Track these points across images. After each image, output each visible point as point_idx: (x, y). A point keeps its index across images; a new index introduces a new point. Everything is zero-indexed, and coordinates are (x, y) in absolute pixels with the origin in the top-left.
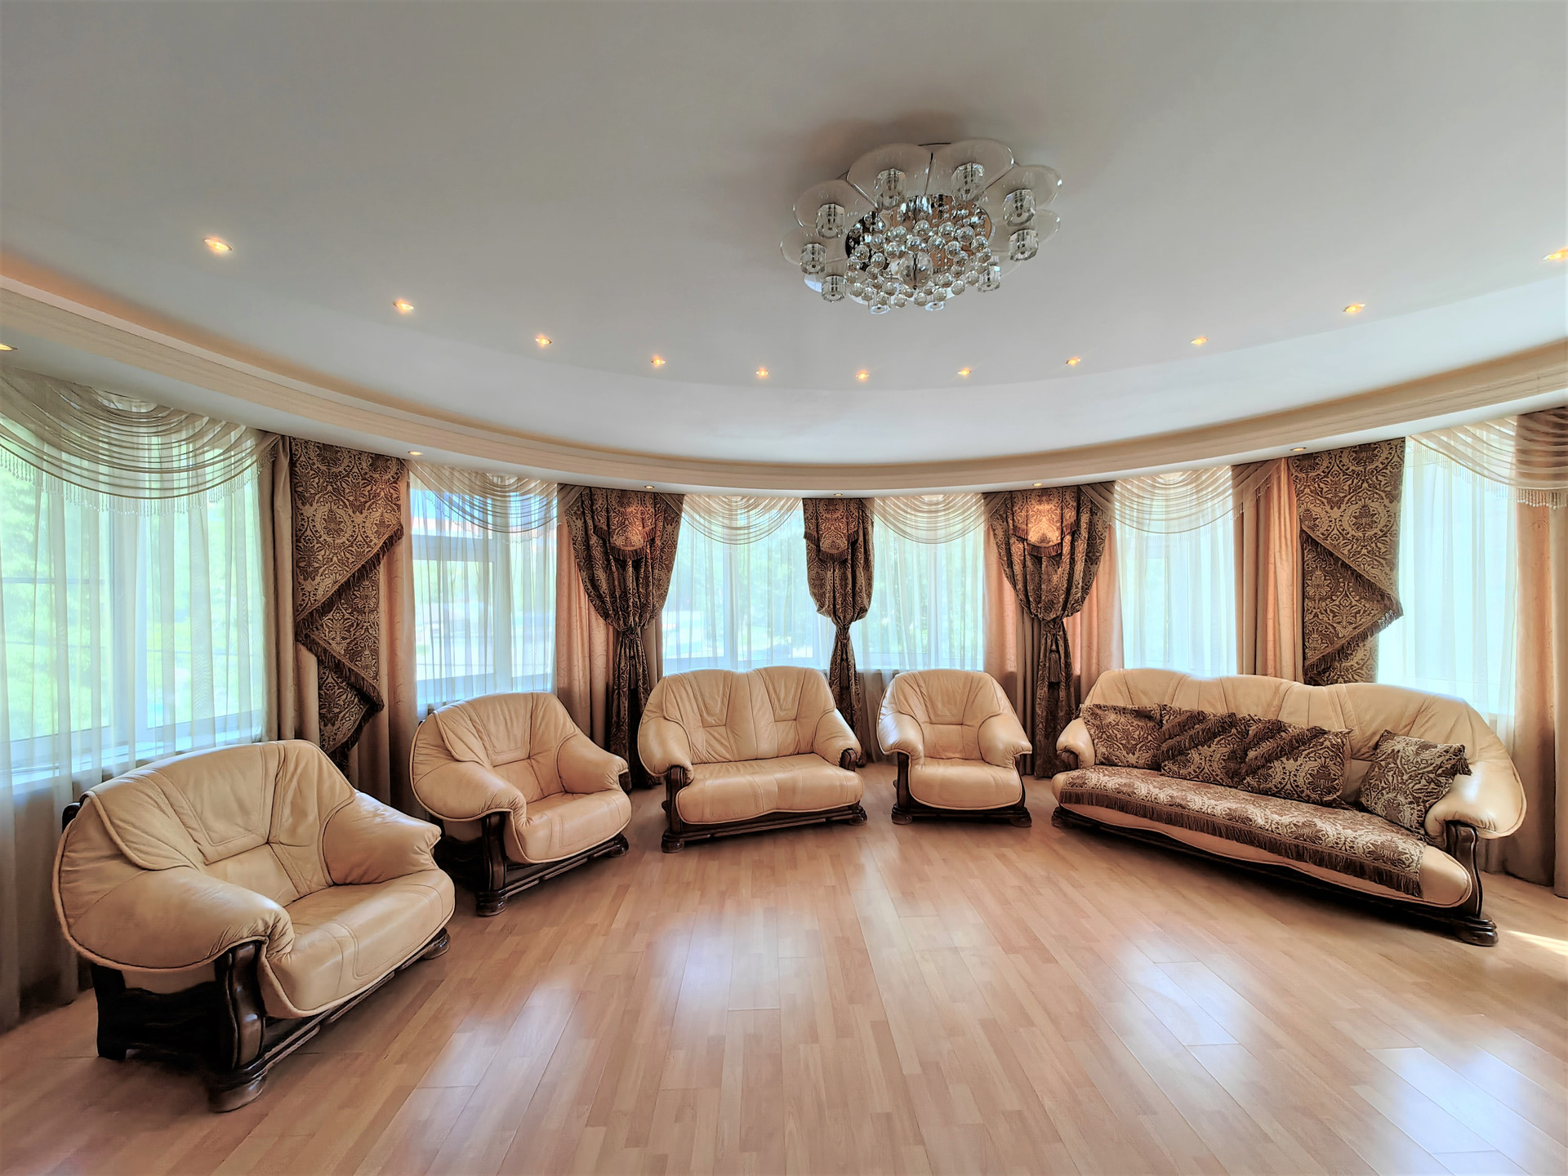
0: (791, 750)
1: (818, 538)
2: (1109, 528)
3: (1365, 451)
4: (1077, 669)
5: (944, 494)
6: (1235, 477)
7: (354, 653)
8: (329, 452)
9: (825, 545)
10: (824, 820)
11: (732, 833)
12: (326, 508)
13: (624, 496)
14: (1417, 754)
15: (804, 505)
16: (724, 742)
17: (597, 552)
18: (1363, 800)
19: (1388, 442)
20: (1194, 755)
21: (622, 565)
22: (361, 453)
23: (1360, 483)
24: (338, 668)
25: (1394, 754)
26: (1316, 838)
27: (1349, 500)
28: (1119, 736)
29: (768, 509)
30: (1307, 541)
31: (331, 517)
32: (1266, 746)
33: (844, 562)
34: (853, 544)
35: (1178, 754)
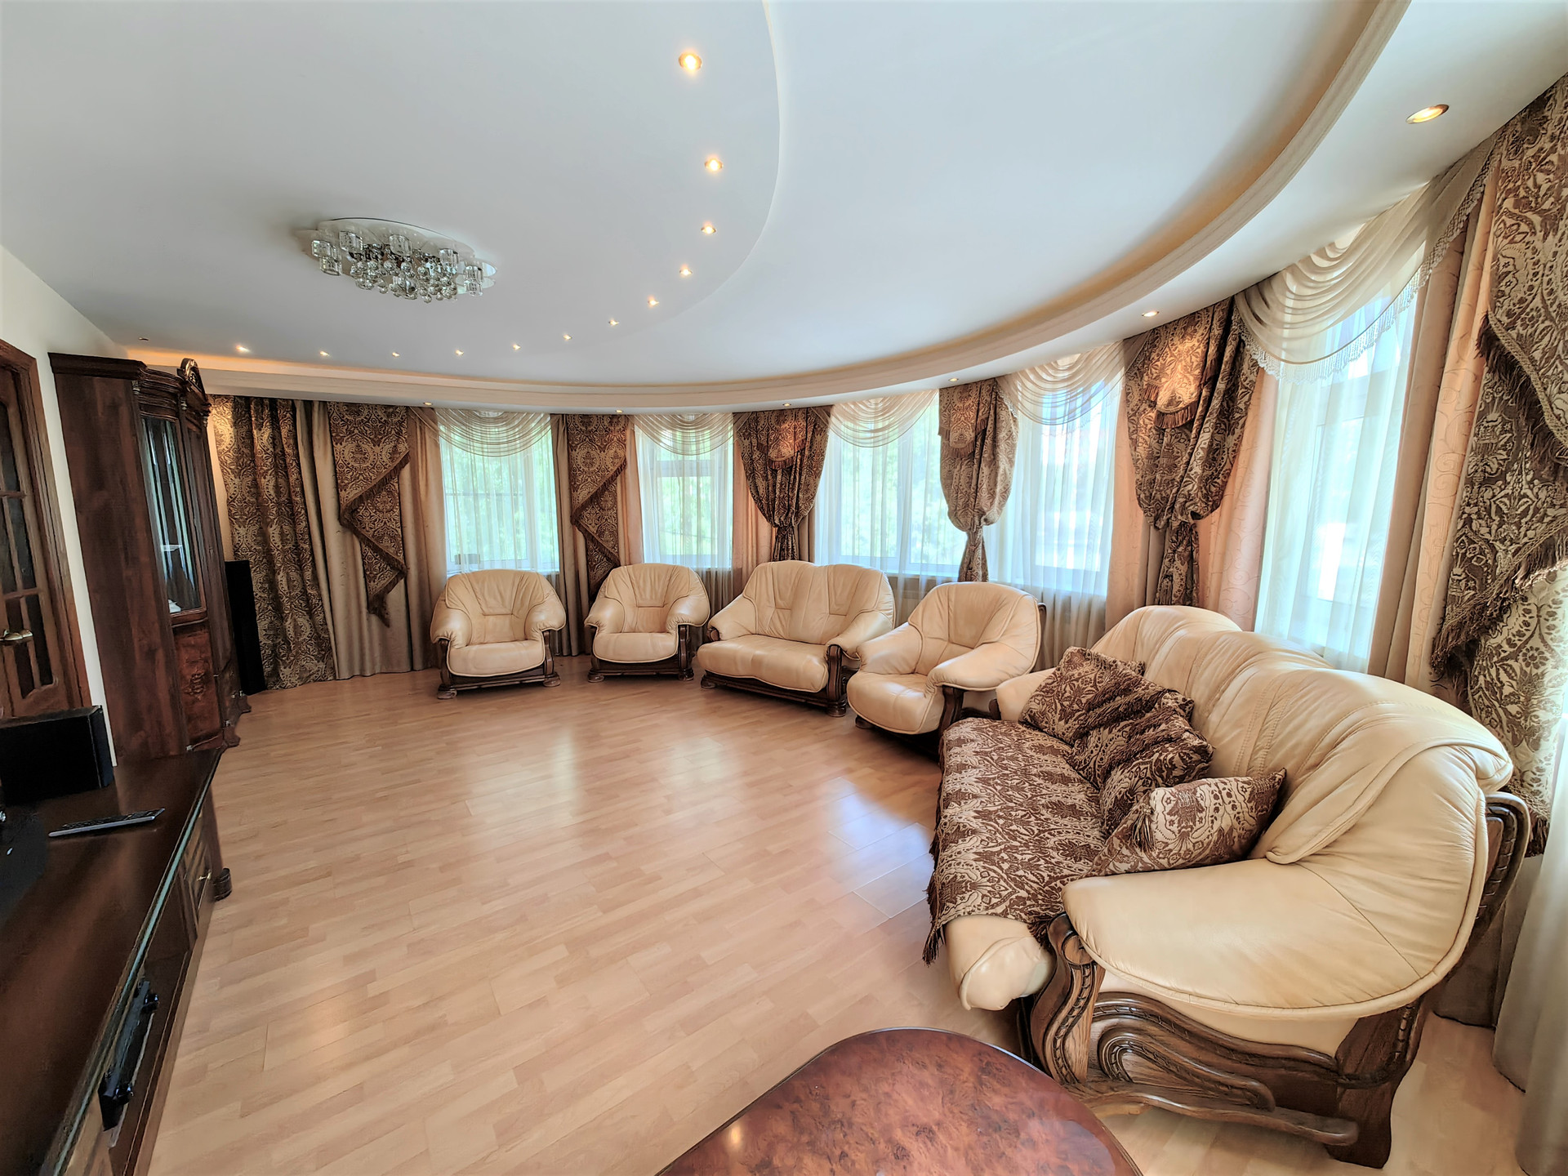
1: (950, 432)
8: (586, 418)
12: (586, 450)
13: (781, 414)
15: (941, 396)
17: (759, 466)
21: (774, 472)
22: (603, 416)
24: (593, 539)
28: (1068, 695)
31: (588, 456)
34: (982, 434)
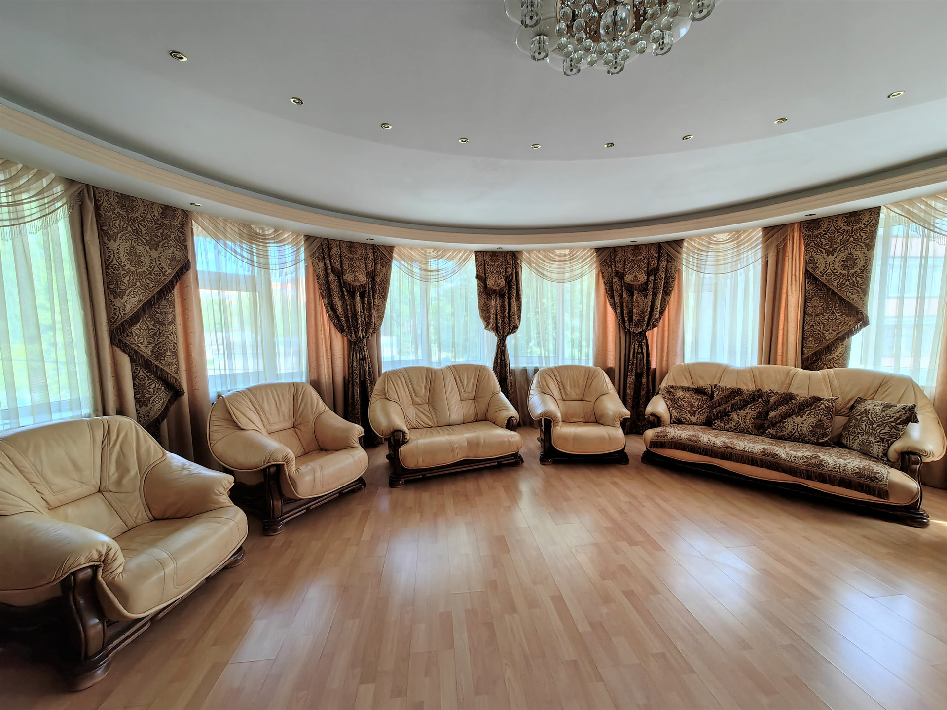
0: (472, 419)
1: (486, 278)
2: (679, 271)
3: (854, 216)
4: (653, 365)
5: (570, 248)
6: (764, 236)
7: (159, 354)
8: (127, 201)
9: (490, 283)
10: (496, 463)
11: (437, 474)
12: (128, 245)
13: (352, 246)
14: (883, 411)
15: (476, 256)
16: (427, 414)
17: (334, 286)
18: (844, 441)
19: (869, 210)
20: (734, 416)
21: (352, 295)
22: (153, 203)
23: (848, 238)
24: (147, 365)
25: (866, 412)
26: (820, 464)
27: (840, 249)
28: (685, 405)
29: (450, 258)
30: (809, 276)
31: (132, 252)
32: (783, 409)
33: (502, 296)
34: (509, 282)
35: (724, 415)
